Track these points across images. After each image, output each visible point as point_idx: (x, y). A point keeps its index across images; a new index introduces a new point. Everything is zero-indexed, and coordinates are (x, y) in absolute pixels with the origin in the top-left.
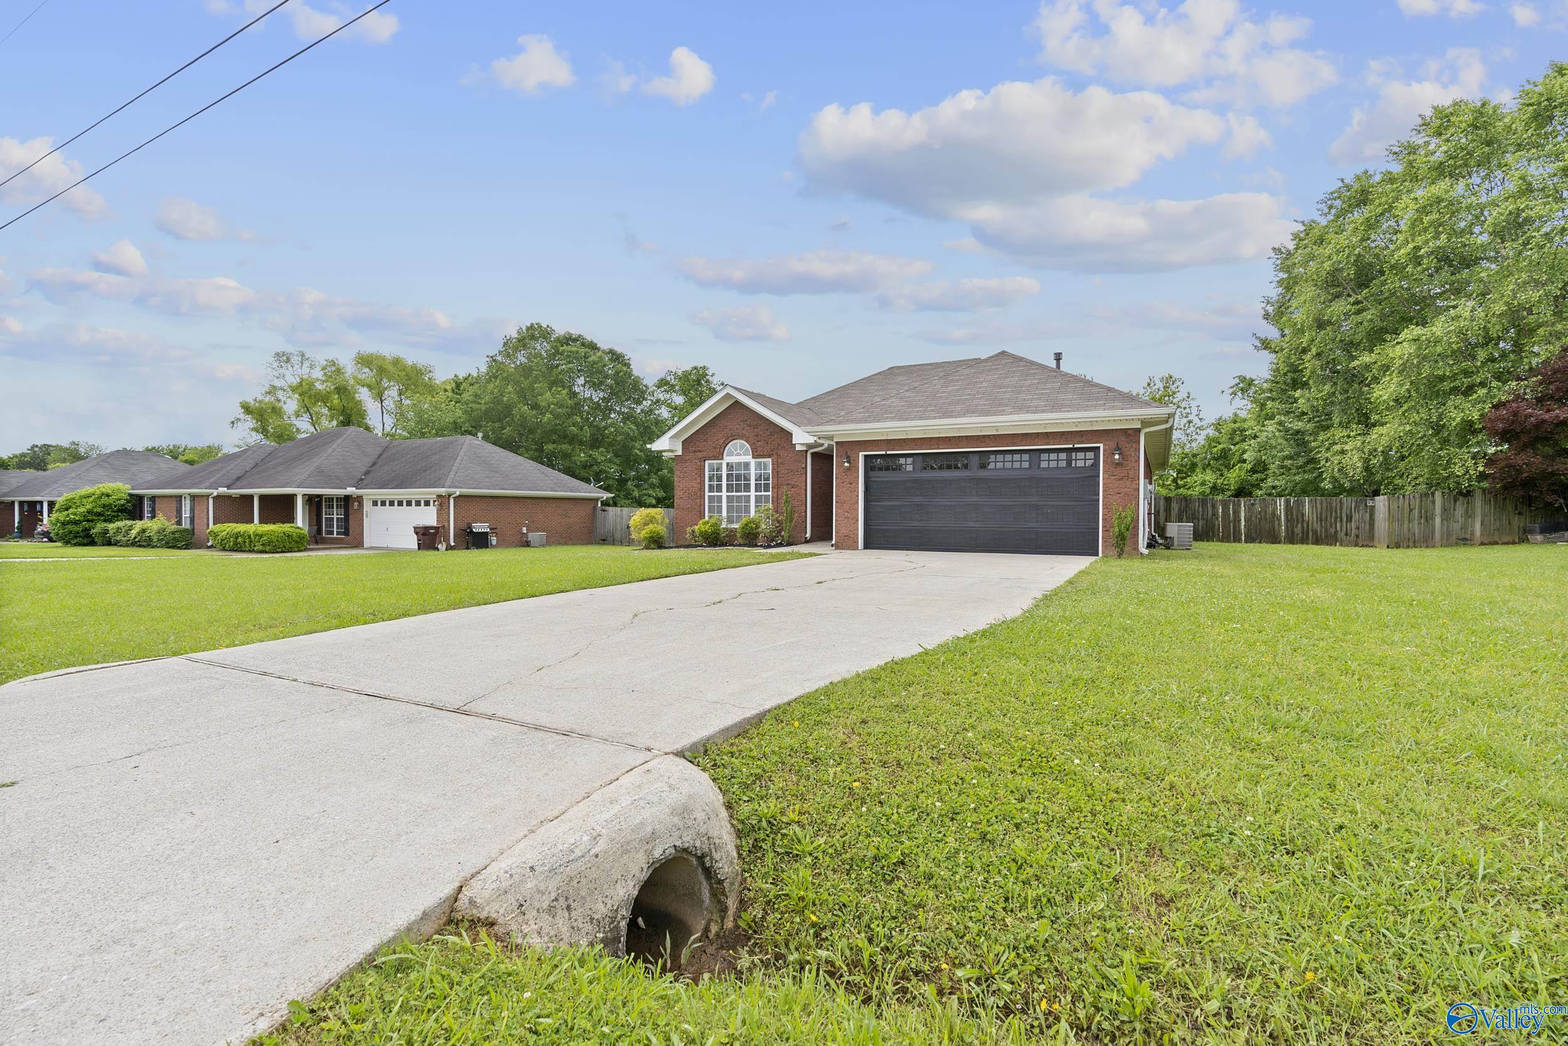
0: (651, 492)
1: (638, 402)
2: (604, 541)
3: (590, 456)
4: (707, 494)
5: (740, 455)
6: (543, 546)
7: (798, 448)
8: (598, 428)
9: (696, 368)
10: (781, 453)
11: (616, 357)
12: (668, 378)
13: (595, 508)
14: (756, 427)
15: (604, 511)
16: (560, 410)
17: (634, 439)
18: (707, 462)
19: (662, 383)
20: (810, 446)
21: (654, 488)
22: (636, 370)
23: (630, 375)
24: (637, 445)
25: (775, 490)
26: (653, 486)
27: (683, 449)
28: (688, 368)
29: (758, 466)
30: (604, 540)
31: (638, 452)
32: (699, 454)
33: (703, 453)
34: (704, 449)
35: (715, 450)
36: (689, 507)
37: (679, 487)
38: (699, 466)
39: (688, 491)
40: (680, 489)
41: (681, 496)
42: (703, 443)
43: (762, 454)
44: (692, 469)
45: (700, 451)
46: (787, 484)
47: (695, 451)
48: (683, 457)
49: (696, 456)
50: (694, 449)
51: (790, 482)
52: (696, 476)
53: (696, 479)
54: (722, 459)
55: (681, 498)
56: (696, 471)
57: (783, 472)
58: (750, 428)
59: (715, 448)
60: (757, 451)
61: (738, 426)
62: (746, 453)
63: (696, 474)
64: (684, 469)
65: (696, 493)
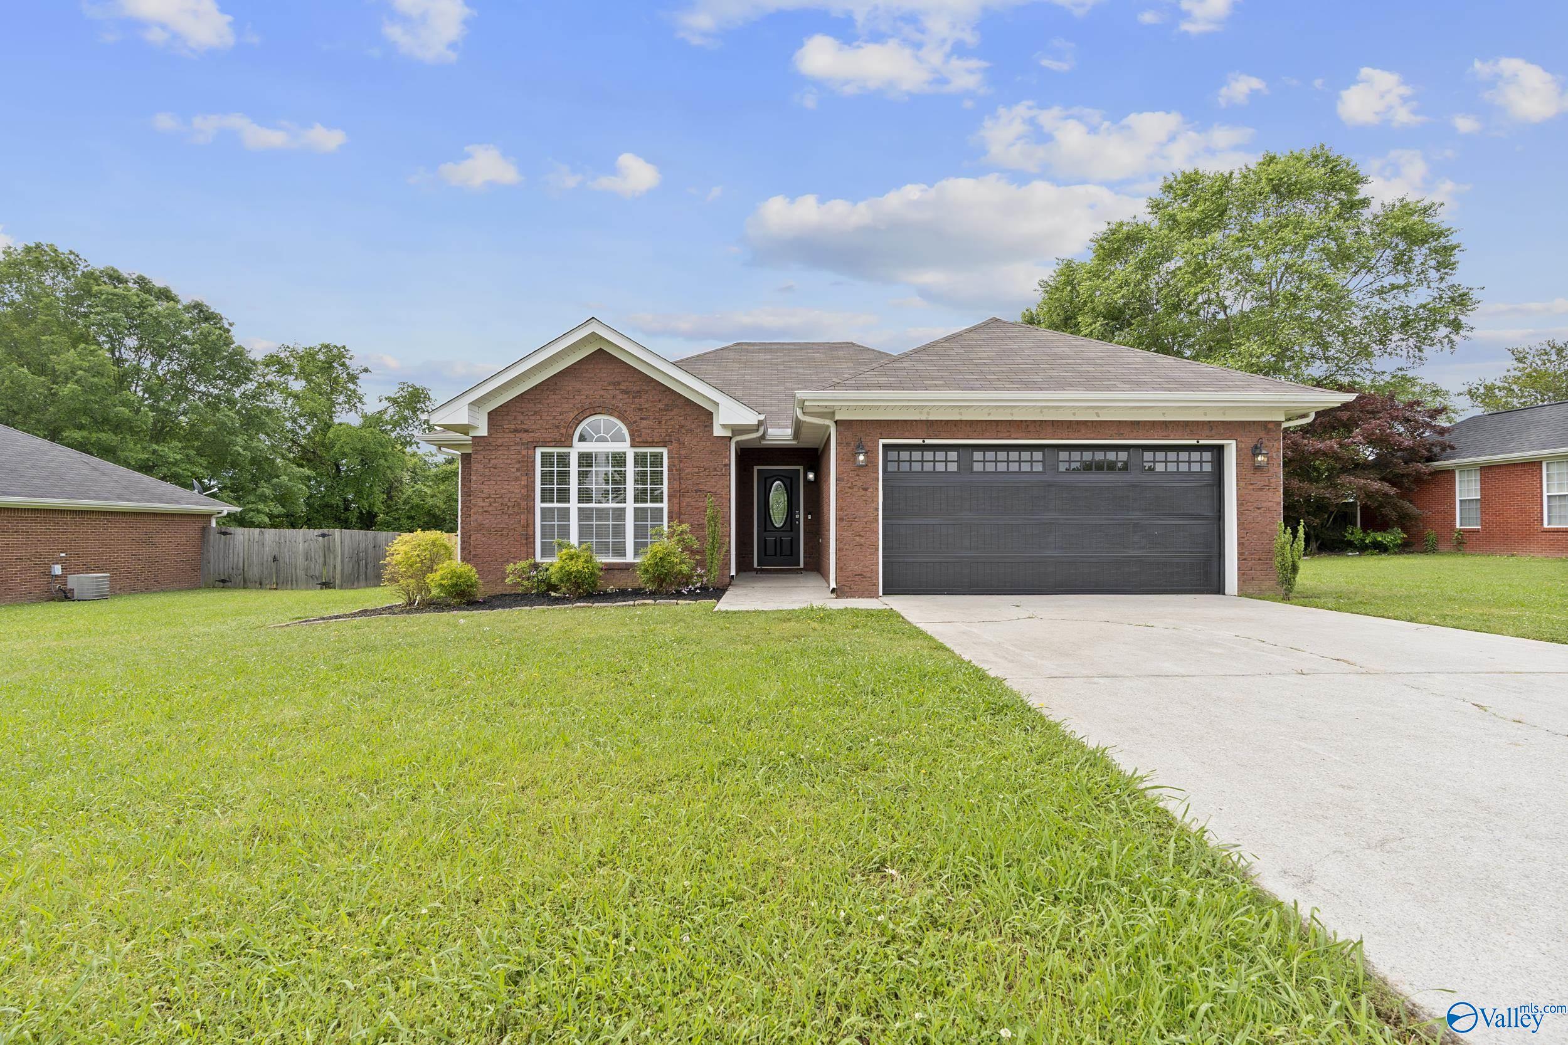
0: (261, 506)
1: (237, 383)
2: (224, 583)
3: (154, 452)
4: (539, 505)
5: (606, 440)
6: (102, 597)
7: (718, 432)
8: (167, 412)
9: (327, 346)
10: (686, 439)
11: (203, 314)
12: (282, 355)
13: (205, 529)
14: (638, 394)
15: (225, 534)
16: (96, 380)
17: (233, 432)
18: (539, 452)
19: (271, 360)
20: (737, 430)
21: (265, 501)
22: (239, 337)
23: (228, 342)
24: (239, 440)
25: (676, 501)
26: (264, 498)
27: (491, 425)
28: (316, 344)
29: (640, 460)
30: (223, 581)
31: (241, 450)
32: (525, 435)
33: (532, 434)
34: (534, 427)
35: (556, 430)
36: (503, 528)
37: (482, 492)
38: (524, 456)
39: (500, 500)
40: (484, 495)
41: (486, 509)
42: (533, 418)
43: (650, 440)
44: (509, 461)
45: (526, 431)
46: (697, 491)
47: (516, 431)
48: (491, 440)
49: (518, 439)
50: (513, 427)
51: (701, 487)
52: (519, 474)
53: (517, 479)
54: (571, 446)
55: (486, 511)
56: (517, 466)
57: (689, 470)
58: (626, 396)
59: (557, 427)
60: (640, 436)
61: (602, 392)
62: (617, 438)
63: (518, 470)
64: (492, 461)
65: (519, 504)
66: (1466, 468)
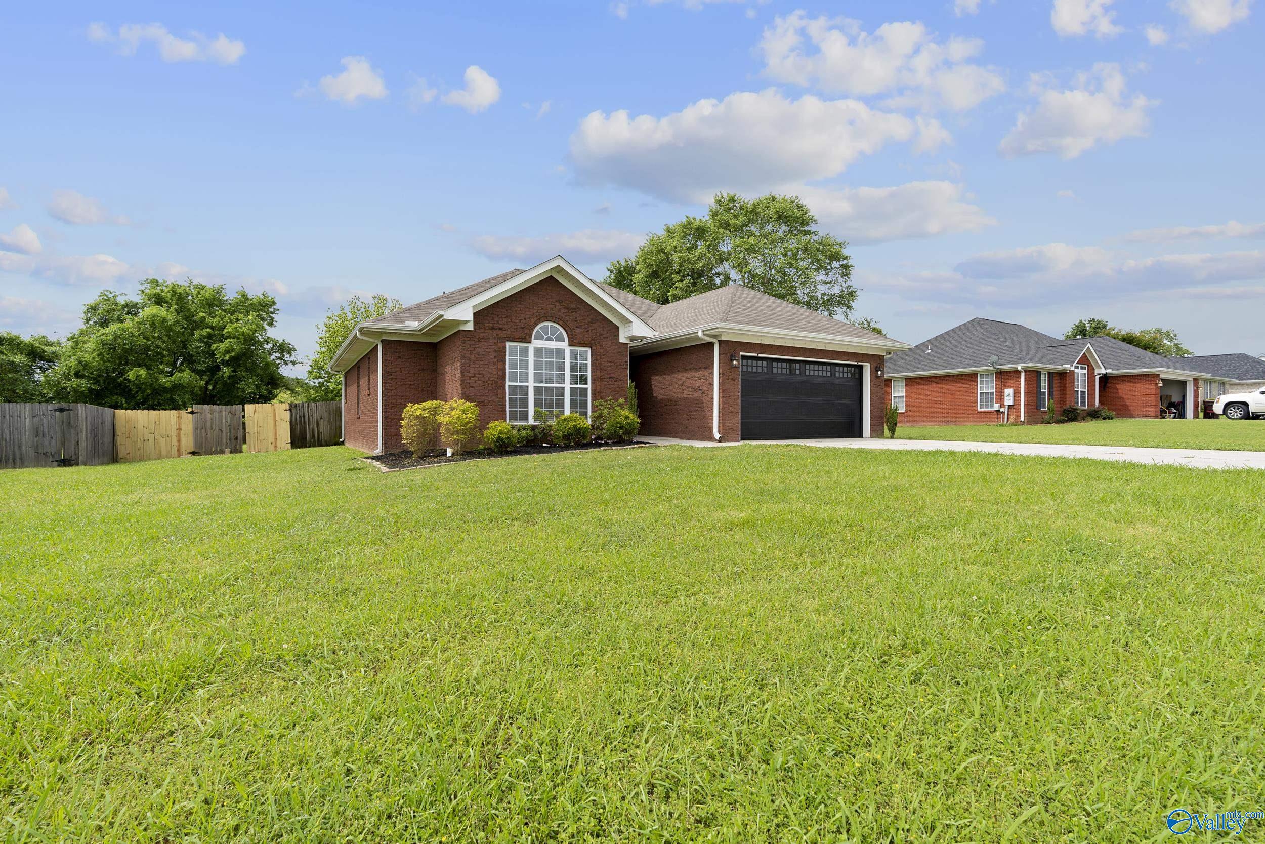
4: (507, 383)
5: (551, 340)
7: (622, 339)
14: (574, 310)
18: (508, 344)
25: (596, 384)
27: (476, 322)
29: (574, 356)
33: (505, 332)
34: (506, 326)
35: (521, 330)
36: (485, 400)
37: (469, 372)
38: (500, 348)
39: (482, 379)
40: (470, 375)
41: (471, 385)
42: (505, 320)
43: (583, 342)
44: (488, 350)
45: (500, 329)
46: (610, 378)
47: (493, 328)
48: (475, 334)
49: (495, 335)
50: (491, 325)
51: (612, 375)
52: (496, 360)
53: (494, 364)
54: (530, 342)
55: (472, 387)
56: (495, 354)
57: (606, 364)
58: (566, 311)
59: (523, 328)
60: (576, 339)
61: (552, 306)
62: (560, 339)
63: (495, 357)
64: (476, 350)
65: (496, 383)
66: (898, 379)
